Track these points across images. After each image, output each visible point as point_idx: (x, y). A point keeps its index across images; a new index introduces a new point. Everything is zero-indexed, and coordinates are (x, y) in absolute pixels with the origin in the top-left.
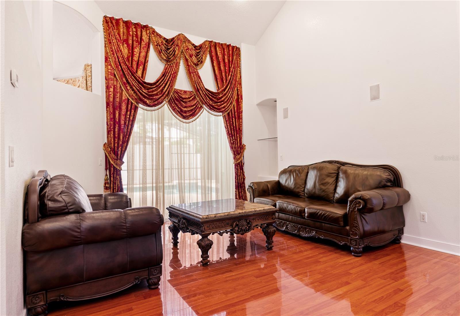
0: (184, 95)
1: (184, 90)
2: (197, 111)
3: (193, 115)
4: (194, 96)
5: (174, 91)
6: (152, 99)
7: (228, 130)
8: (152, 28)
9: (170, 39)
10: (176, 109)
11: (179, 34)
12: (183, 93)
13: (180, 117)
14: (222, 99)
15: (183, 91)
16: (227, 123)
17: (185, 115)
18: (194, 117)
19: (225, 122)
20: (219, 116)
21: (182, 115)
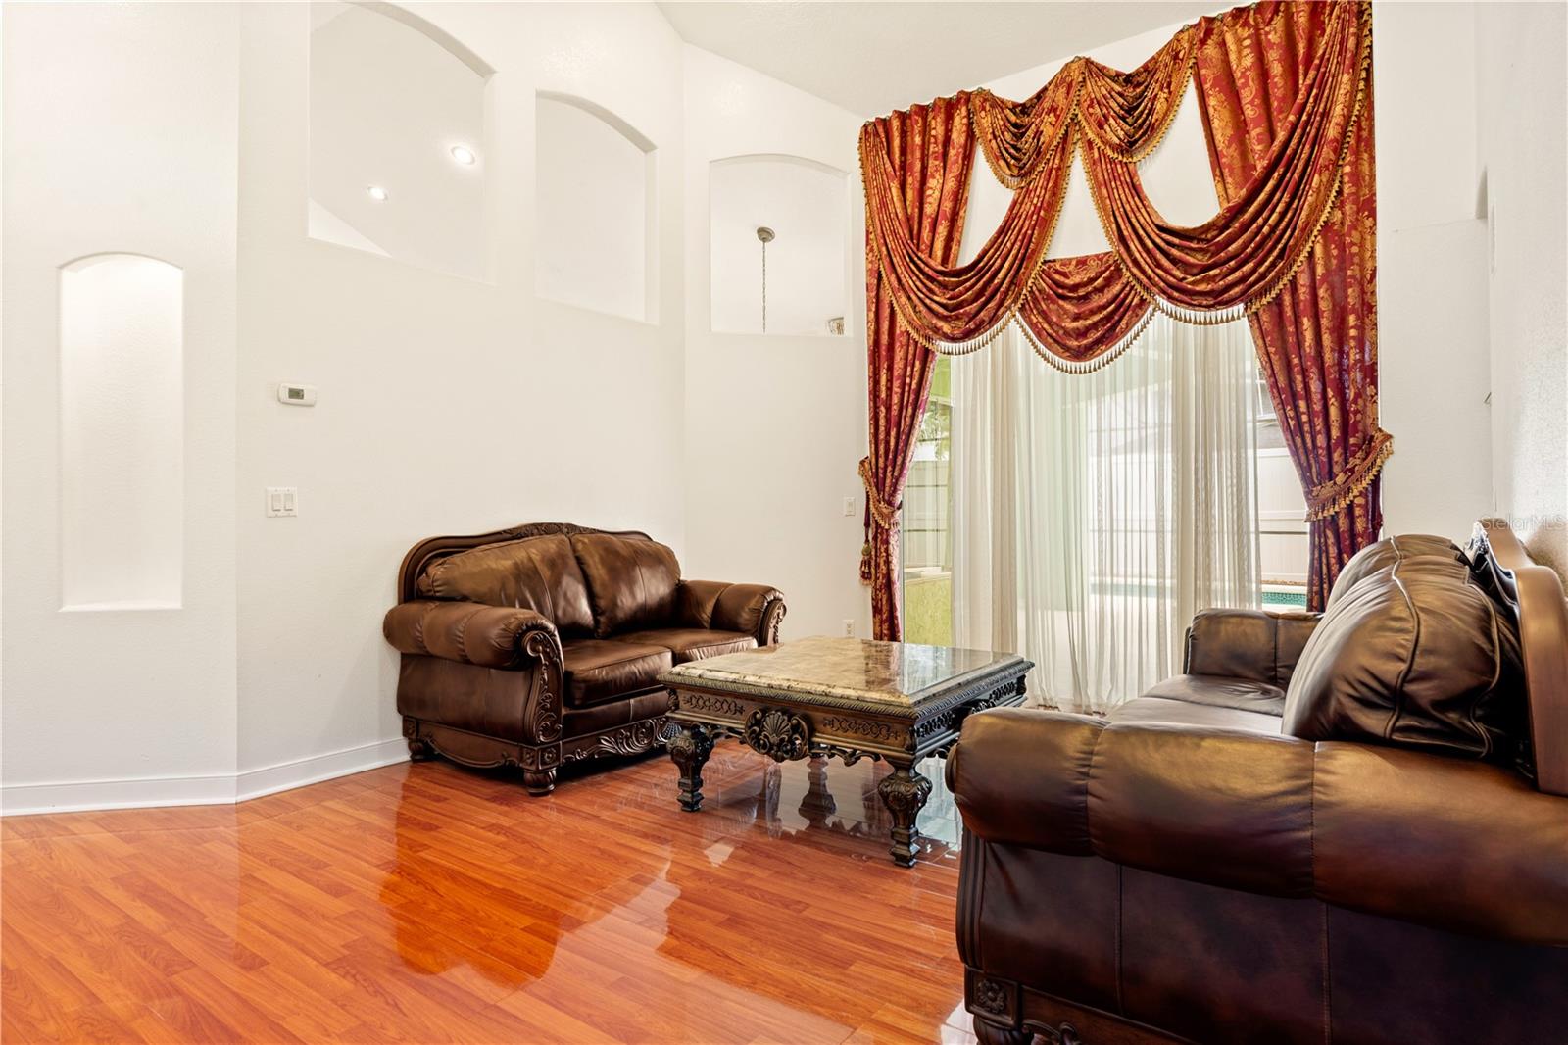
0: (1078, 273)
1: (1075, 256)
2: (1123, 324)
3: (1108, 338)
4: (1112, 268)
5: (1043, 271)
6: (958, 318)
7: (1273, 375)
8: (981, 92)
9: (1031, 100)
10: (1044, 330)
11: (1067, 65)
12: (1072, 267)
13: (1061, 357)
14: (1232, 248)
15: (1074, 262)
16: (1268, 343)
17: (1074, 343)
18: (1111, 347)
19: (1260, 342)
20: (1222, 321)
21: (1067, 348)
